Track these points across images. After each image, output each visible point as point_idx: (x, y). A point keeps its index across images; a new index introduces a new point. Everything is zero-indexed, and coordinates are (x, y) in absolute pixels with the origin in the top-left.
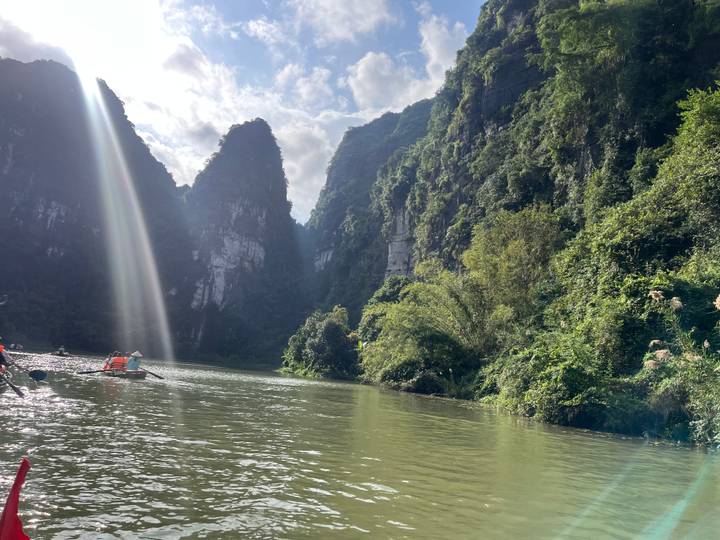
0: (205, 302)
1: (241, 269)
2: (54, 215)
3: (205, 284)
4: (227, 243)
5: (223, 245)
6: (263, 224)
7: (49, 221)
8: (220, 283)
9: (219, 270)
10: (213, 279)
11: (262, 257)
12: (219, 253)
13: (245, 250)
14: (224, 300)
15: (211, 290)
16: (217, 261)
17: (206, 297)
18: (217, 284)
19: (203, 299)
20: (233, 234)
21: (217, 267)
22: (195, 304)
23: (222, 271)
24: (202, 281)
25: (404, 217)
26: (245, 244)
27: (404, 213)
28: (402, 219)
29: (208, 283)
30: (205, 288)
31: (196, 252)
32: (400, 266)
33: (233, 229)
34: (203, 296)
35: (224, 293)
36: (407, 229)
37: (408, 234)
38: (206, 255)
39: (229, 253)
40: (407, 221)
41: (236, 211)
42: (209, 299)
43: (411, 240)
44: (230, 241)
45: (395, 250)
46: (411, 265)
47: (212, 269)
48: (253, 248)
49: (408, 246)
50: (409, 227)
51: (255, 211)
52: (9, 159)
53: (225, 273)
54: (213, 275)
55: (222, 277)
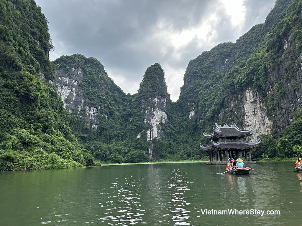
0: (152, 138)
1: (161, 123)
2: (92, 113)
4: (155, 114)
5: (154, 115)
6: (165, 105)
7: (91, 115)
8: (155, 130)
10: (153, 129)
11: (167, 118)
12: (153, 118)
13: (162, 116)
14: (158, 136)
15: (153, 133)
16: (153, 121)
17: (152, 136)
18: (154, 131)
19: (150, 137)
20: (157, 110)
21: (153, 124)
22: (148, 139)
23: (155, 125)
24: (149, 130)
25: (249, 93)
26: (161, 113)
27: (249, 92)
28: (249, 94)
29: (151, 131)
30: (150, 133)
31: (145, 119)
32: (251, 113)
33: (157, 108)
34: (150, 136)
35: (157, 134)
36: (252, 98)
37: (252, 100)
38: (149, 120)
39: (156, 118)
40: (251, 95)
41: (156, 101)
42: (153, 137)
43: (254, 102)
44: (156, 113)
45: (247, 107)
46: (256, 112)
47: (152, 125)
48: (164, 115)
49: (253, 104)
50: (253, 97)
51: (162, 100)
52: (74, 94)
53: (157, 126)
54: (153, 127)
55: (156, 128)
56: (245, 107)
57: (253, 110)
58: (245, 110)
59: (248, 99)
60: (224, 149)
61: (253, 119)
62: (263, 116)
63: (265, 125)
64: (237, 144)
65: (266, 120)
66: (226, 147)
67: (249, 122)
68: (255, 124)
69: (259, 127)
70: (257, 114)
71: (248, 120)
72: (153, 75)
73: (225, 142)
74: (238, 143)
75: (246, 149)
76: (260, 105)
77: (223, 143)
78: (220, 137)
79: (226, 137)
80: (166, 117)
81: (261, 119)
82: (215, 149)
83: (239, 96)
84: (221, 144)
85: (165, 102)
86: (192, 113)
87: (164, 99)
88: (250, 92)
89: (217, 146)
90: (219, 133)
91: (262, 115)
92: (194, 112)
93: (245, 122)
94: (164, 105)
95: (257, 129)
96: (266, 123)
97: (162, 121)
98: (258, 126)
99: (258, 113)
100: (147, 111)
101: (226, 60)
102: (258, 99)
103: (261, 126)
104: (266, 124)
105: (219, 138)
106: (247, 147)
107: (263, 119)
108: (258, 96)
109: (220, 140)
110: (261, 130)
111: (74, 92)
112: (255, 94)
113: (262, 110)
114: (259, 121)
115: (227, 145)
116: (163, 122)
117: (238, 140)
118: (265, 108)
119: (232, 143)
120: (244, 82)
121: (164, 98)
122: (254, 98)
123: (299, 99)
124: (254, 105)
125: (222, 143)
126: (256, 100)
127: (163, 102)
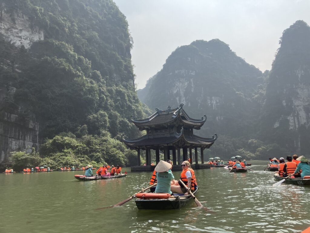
0: (297, 126)
2: (215, 102)
3: (294, 116)
4: (300, 92)
5: (298, 94)
8: (302, 114)
9: (300, 107)
10: (298, 113)
12: (297, 98)
14: (308, 122)
15: (298, 119)
16: (296, 103)
21: (298, 106)
22: (291, 128)
24: (292, 115)
29: (296, 116)
30: (294, 119)
31: (284, 101)
33: (301, 84)
34: (294, 123)
35: (307, 119)
38: (290, 101)
39: (303, 97)
41: (300, 73)
42: (299, 124)
44: (301, 90)
47: (295, 108)
52: (193, 85)
53: (304, 108)
54: (297, 111)
55: (303, 111)
111: (193, 83)
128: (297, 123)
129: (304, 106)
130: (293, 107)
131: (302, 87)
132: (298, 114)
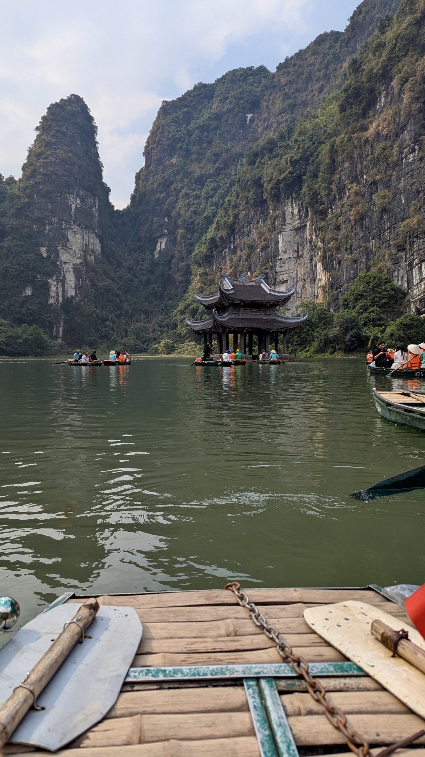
0: (61, 299)
1: (85, 263)
3: (58, 280)
4: (70, 238)
5: (68, 240)
6: (97, 215)
8: (71, 279)
9: (67, 266)
10: (64, 275)
11: (99, 250)
12: (66, 248)
13: (87, 243)
14: (76, 295)
15: (63, 286)
16: (64, 257)
18: (68, 280)
19: (58, 295)
20: (75, 227)
21: (65, 263)
22: (51, 301)
23: (70, 267)
24: (54, 278)
25: (292, 207)
26: (85, 237)
27: (292, 203)
28: (290, 209)
29: (60, 280)
30: (57, 285)
31: (43, 250)
32: (290, 254)
33: (74, 223)
34: (57, 293)
35: (76, 288)
36: (296, 219)
37: (297, 223)
38: (54, 251)
39: (74, 248)
40: (296, 211)
41: (74, 203)
42: (63, 296)
43: (301, 229)
44: (73, 235)
45: (285, 239)
46: (300, 253)
47: (61, 265)
48: (92, 241)
49: (296, 234)
50: (298, 217)
51: (89, 201)
53: (74, 269)
54: (63, 272)
55: (72, 273)
56: (280, 240)
57: (296, 248)
58: (280, 245)
59: (288, 221)
60: (236, 329)
61: (292, 266)
62: (314, 263)
63: (315, 283)
64: (263, 319)
65: (318, 271)
66: (240, 325)
67: (284, 273)
68: (295, 280)
69: (303, 287)
70: (301, 256)
71: (283, 269)
72: (64, 129)
73: (239, 316)
74: (265, 318)
75: (280, 330)
76: (312, 238)
77: (236, 316)
78: (230, 304)
79: (242, 304)
80: (98, 248)
81: (309, 269)
82: (219, 328)
83: (271, 212)
84: (231, 319)
85: (97, 207)
86: (162, 244)
87: (94, 199)
88: (294, 205)
89: (223, 321)
90: (230, 294)
91: (311, 260)
92: (165, 240)
93: (276, 272)
94: (94, 216)
95: (299, 290)
96: (318, 277)
97: (89, 257)
98: (300, 283)
99: (305, 255)
100: (48, 228)
101: (249, 116)
102: (308, 224)
103: (308, 285)
104: (317, 281)
105: (227, 307)
106: (281, 326)
107: (313, 271)
108: (309, 217)
109: (231, 309)
110: (306, 294)
112: (305, 210)
113: (313, 248)
114: (304, 274)
115: (243, 321)
116: (91, 258)
117: (266, 312)
118: (320, 244)
119: (253, 317)
120: (284, 178)
121: (94, 196)
122: (300, 219)
123: (387, 230)
124: (298, 236)
125: (233, 316)
126: (305, 226)
127: (91, 207)
128: (60, 294)
129: (73, 265)
130: (58, 263)
131: (75, 230)
132: (64, 278)
